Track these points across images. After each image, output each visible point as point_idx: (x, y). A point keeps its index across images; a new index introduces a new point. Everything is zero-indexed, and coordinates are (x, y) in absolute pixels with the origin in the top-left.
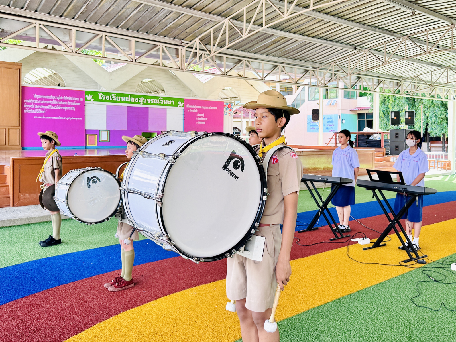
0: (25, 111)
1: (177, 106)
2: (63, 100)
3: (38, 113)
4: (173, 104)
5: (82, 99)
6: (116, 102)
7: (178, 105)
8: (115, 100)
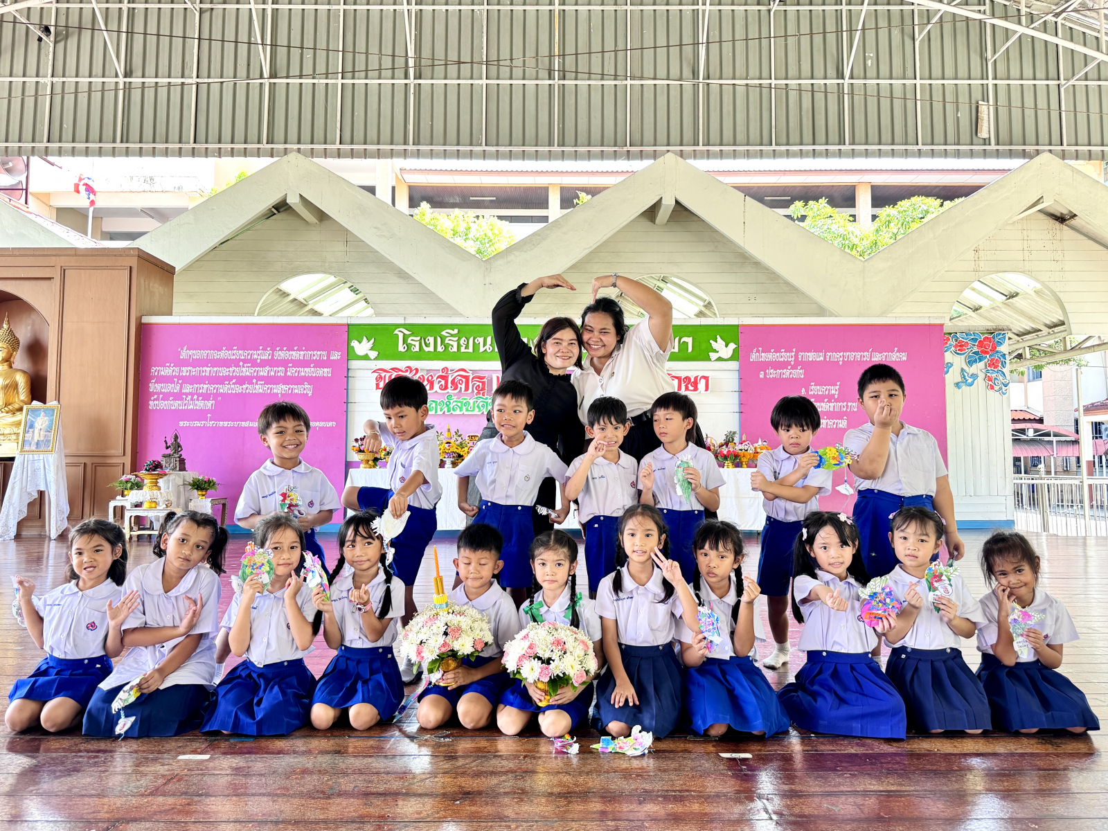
0: (152, 404)
1: (710, 360)
2: (272, 363)
3: (191, 410)
4: (690, 350)
5: (336, 356)
6: (457, 356)
7: (711, 354)
8: (455, 349)
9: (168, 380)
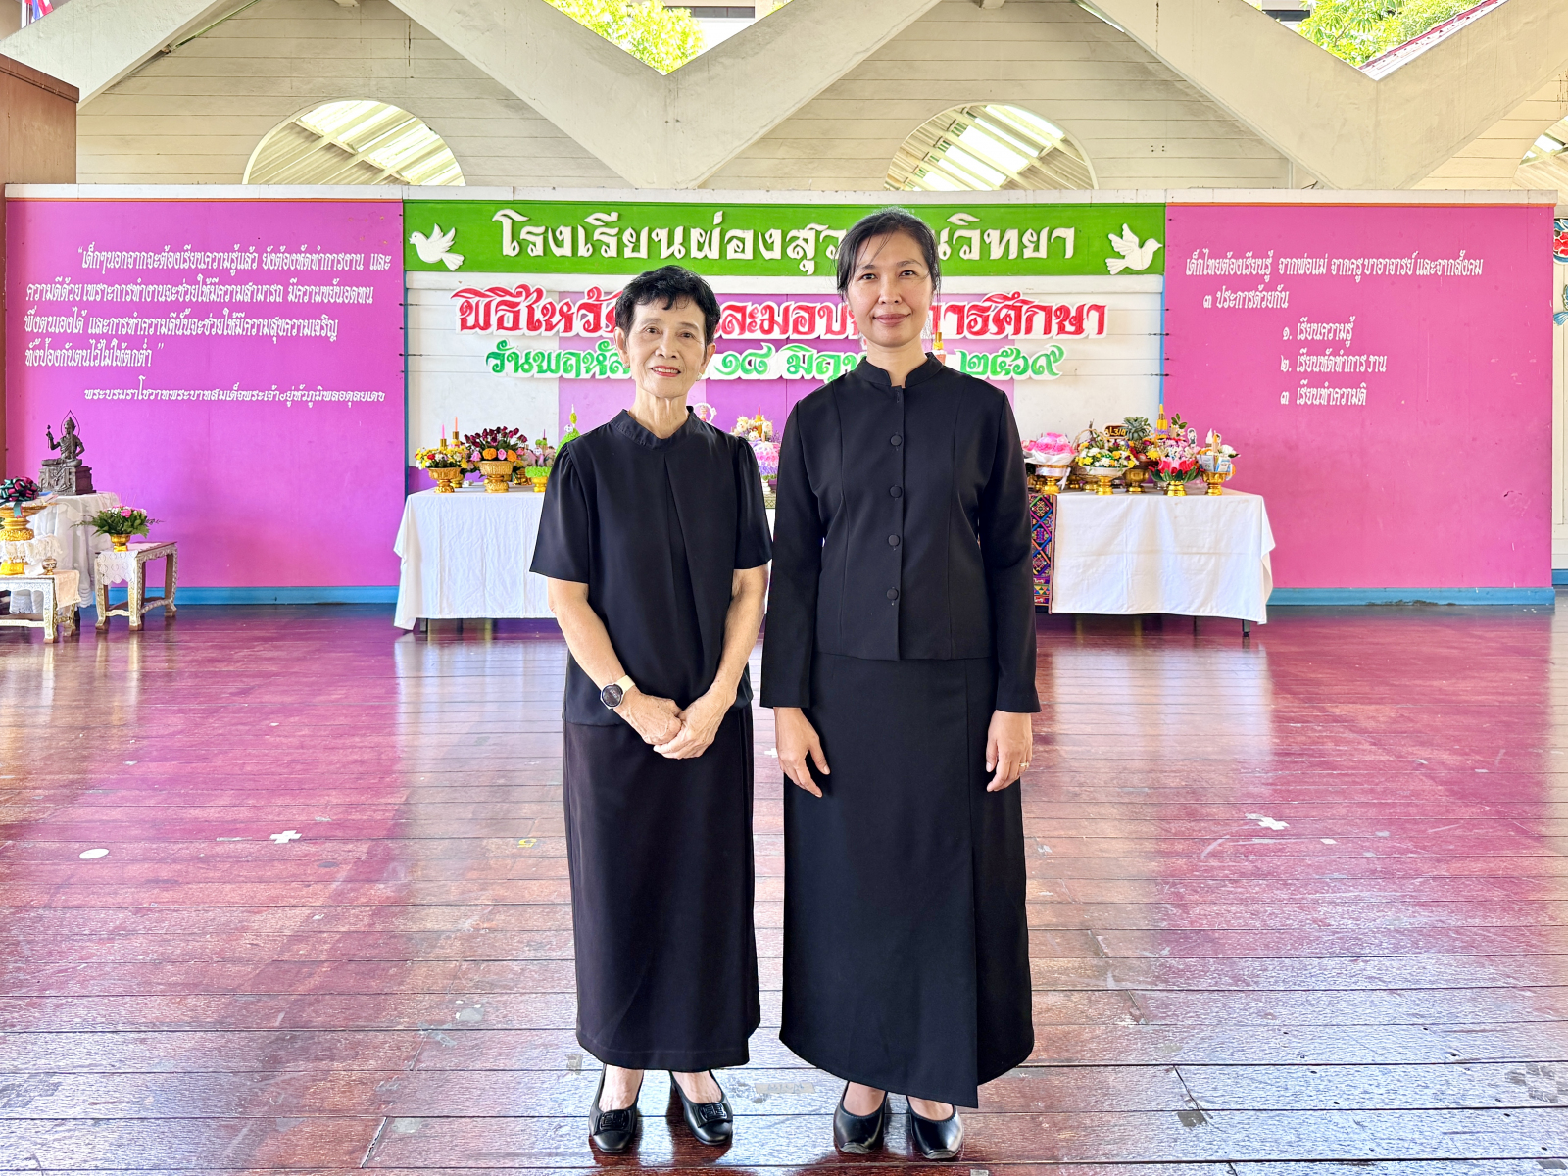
0: (32, 357)
2: (258, 276)
3: (107, 367)
4: (1069, 253)
9: (61, 308)
